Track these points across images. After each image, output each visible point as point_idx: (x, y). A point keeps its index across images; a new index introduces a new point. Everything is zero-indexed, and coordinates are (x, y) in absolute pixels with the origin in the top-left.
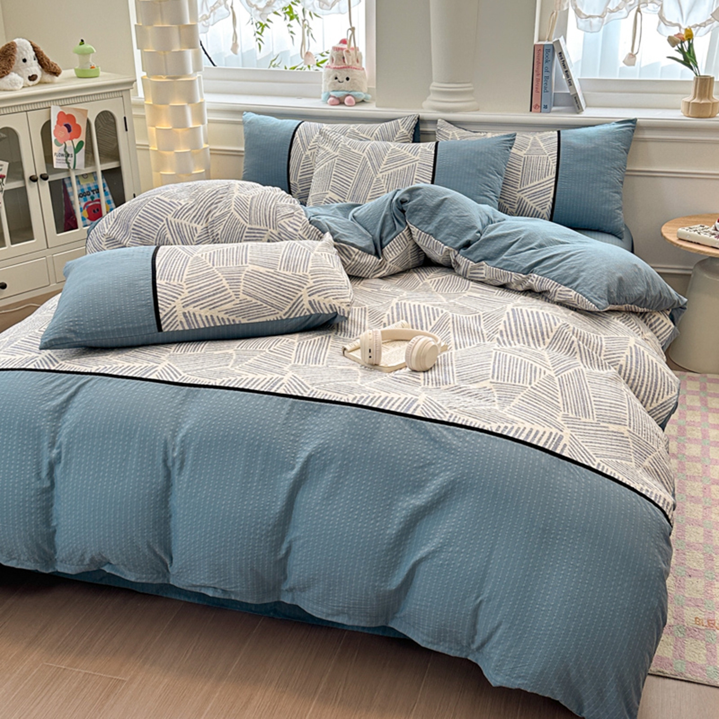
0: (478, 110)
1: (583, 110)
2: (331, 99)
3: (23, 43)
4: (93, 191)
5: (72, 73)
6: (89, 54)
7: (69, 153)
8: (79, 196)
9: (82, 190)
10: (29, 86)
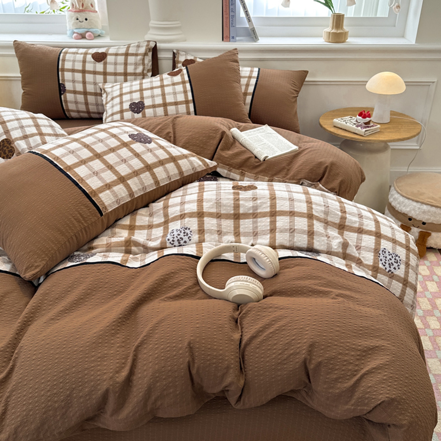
0: (185, 41)
1: (259, 40)
2: (75, 35)
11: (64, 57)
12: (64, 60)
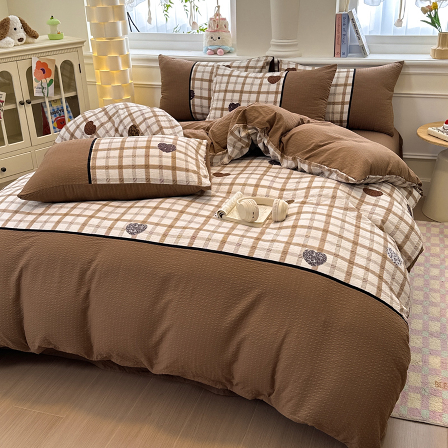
0: (301, 56)
1: (367, 56)
2: (209, 51)
3: (14, 18)
4: (60, 110)
5: (46, 37)
6: (57, 24)
7: (44, 86)
8: (51, 114)
9: (53, 110)
10: (18, 45)
11: (196, 68)
12: (196, 71)
